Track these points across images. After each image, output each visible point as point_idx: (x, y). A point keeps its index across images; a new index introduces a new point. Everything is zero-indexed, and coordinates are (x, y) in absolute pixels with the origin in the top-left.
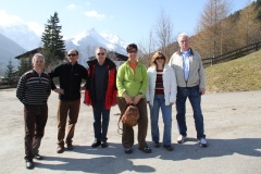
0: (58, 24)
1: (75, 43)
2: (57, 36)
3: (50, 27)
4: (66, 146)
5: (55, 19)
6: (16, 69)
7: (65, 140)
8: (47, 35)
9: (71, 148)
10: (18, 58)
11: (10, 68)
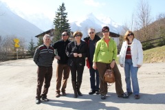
0: (65, 12)
1: (78, 25)
2: (64, 20)
3: (59, 14)
4: (61, 93)
5: (62, 8)
6: (36, 45)
7: (60, 89)
8: (57, 20)
9: (64, 94)
10: (37, 36)
11: (32, 44)
